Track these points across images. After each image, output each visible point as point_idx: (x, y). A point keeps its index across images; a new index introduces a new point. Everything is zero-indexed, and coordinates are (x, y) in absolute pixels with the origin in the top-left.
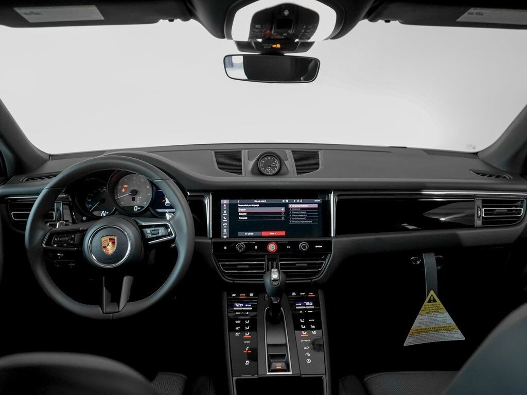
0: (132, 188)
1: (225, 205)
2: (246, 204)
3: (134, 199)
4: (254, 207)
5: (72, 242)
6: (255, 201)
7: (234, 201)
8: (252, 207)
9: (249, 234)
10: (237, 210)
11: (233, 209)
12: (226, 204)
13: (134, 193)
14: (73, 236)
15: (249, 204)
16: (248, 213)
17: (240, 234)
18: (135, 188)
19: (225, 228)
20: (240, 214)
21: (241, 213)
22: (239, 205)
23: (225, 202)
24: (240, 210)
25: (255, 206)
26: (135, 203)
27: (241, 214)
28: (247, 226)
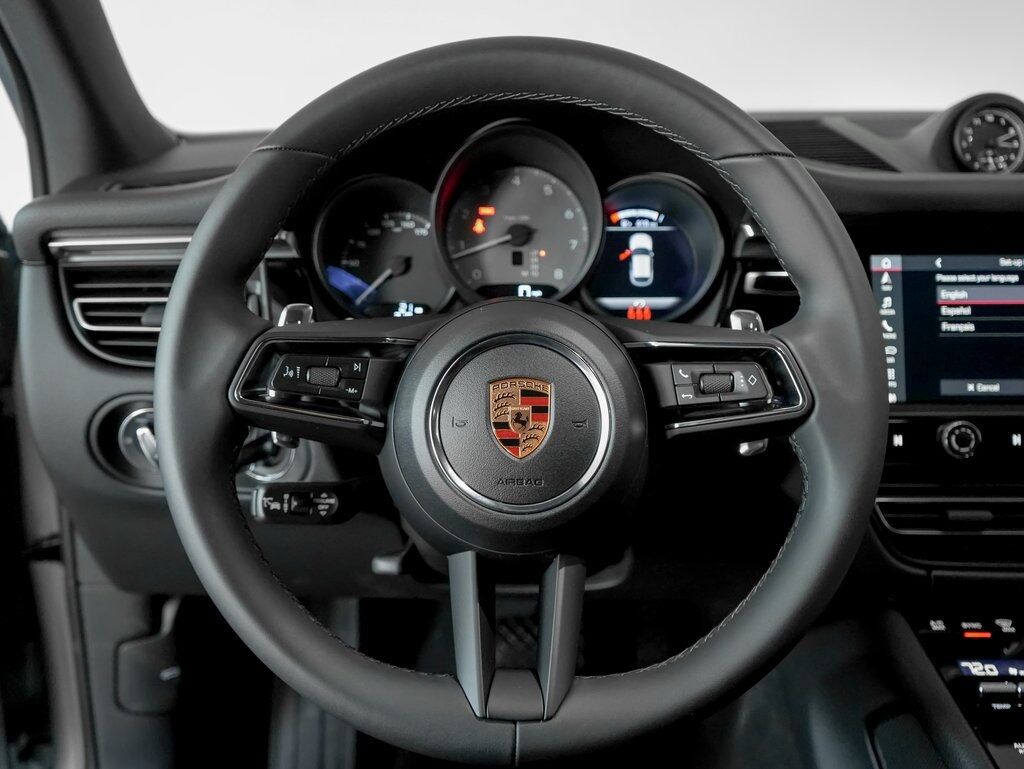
0: (512, 219)
1: (886, 278)
2: (969, 273)
3: (517, 259)
4: (998, 283)
5: (351, 391)
6: (1005, 262)
7: (919, 263)
8: (990, 283)
9: (984, 388)
10: (934, 295)
11: (918, 294)
12: (891, 273)
13: (522, 235)
14: (357, 367)
15: (978, 273)
16: (978, 309)
17: (948, 387)
18: (524, 219)
19: (891, 366)
20: (945, 311)
21: (950, 306)
22: (940, 277)
23: (886, 264)
24: (944, 294)
25: (1002, 279)
26: (525, 274)
27: (952, 312)
28: (973, 357)
